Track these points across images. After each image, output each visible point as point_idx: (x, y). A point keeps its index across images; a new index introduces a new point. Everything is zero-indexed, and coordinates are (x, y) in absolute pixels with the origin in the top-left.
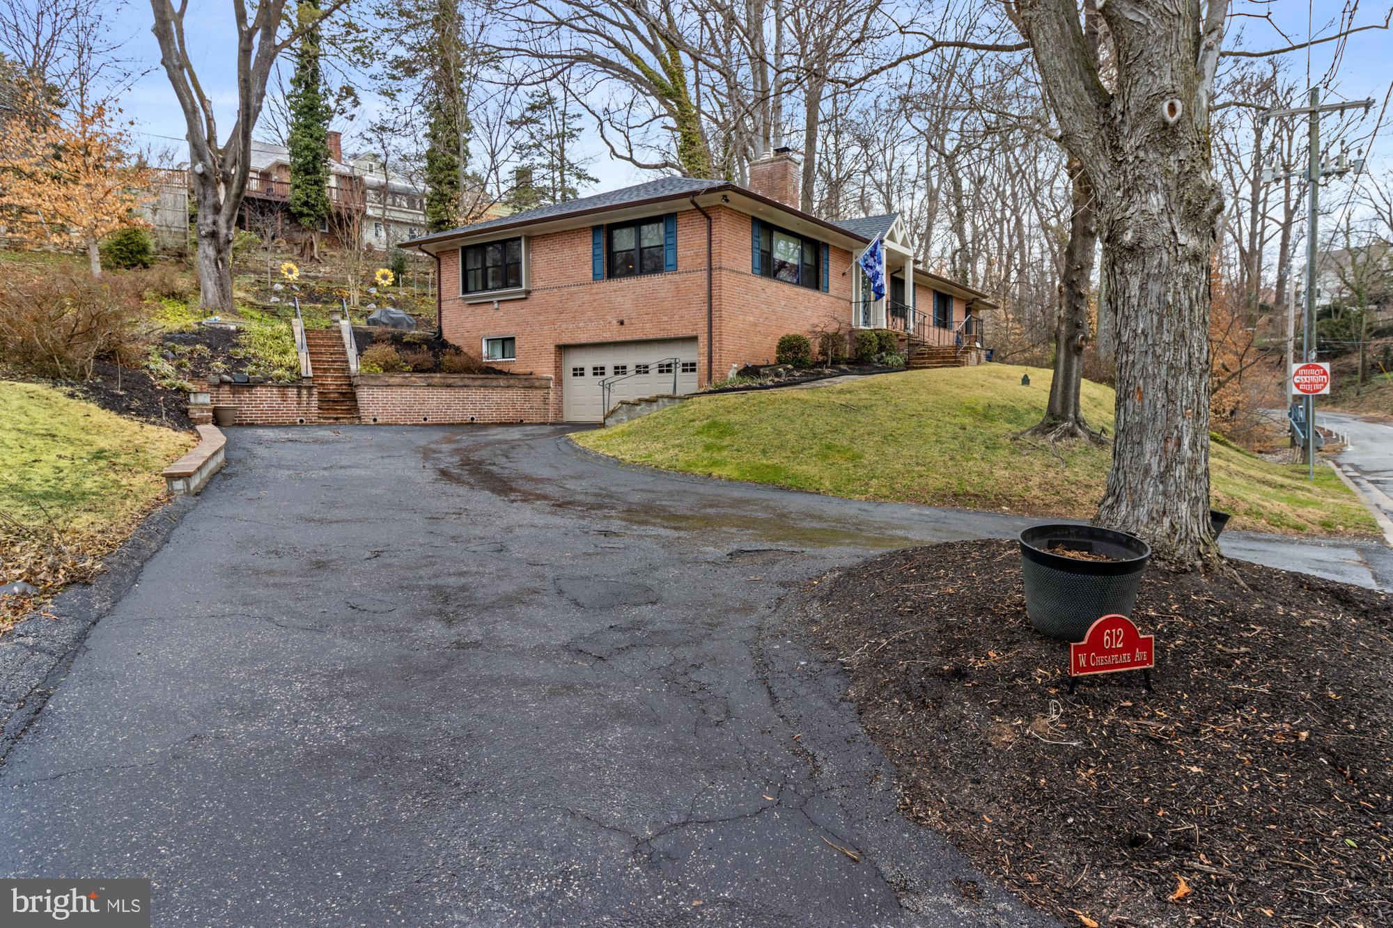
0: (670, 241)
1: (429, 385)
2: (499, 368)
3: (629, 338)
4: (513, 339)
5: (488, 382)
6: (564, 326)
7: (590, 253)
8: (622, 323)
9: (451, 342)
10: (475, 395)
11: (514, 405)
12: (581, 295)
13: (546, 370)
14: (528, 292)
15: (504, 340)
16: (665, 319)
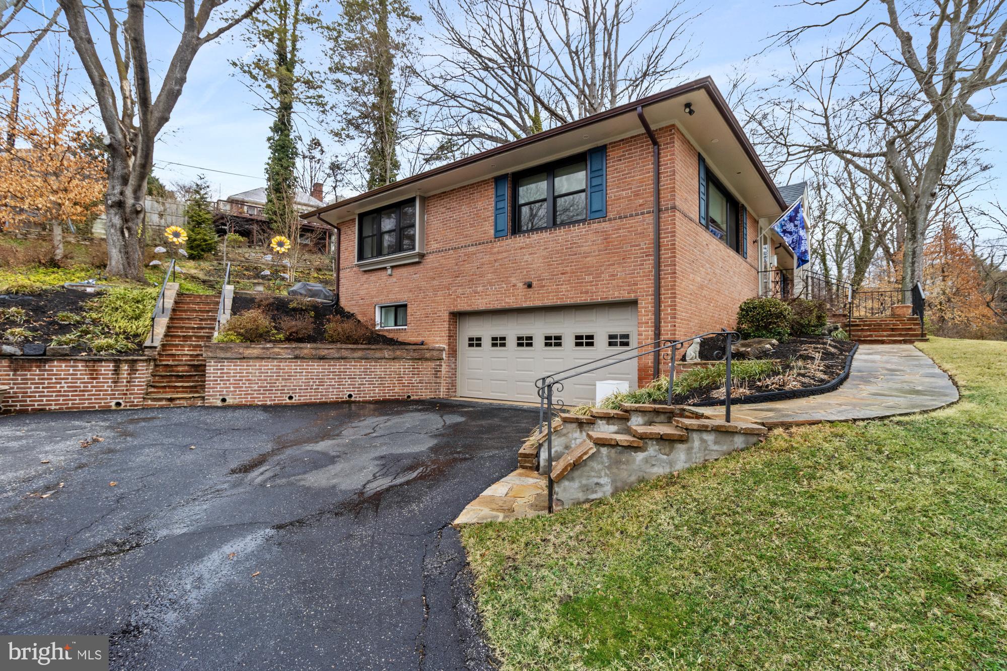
0: (596, 182)
1: (296, 357)
2: (390, 336)
3: (538, 303)
4: (405, 306)
5: (371, 354)
6: (460, 291)
7: (491, 208)
8: (530, 286)
9: (347, 309)
10: (355, 368)
11: (400, 379)
12: (480, 255)
13: (438, 339)
14: (422, 256)
15: (397, 307)
16: (589, 278)
